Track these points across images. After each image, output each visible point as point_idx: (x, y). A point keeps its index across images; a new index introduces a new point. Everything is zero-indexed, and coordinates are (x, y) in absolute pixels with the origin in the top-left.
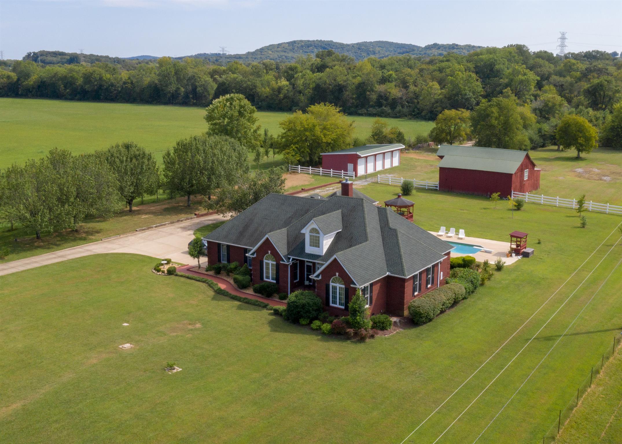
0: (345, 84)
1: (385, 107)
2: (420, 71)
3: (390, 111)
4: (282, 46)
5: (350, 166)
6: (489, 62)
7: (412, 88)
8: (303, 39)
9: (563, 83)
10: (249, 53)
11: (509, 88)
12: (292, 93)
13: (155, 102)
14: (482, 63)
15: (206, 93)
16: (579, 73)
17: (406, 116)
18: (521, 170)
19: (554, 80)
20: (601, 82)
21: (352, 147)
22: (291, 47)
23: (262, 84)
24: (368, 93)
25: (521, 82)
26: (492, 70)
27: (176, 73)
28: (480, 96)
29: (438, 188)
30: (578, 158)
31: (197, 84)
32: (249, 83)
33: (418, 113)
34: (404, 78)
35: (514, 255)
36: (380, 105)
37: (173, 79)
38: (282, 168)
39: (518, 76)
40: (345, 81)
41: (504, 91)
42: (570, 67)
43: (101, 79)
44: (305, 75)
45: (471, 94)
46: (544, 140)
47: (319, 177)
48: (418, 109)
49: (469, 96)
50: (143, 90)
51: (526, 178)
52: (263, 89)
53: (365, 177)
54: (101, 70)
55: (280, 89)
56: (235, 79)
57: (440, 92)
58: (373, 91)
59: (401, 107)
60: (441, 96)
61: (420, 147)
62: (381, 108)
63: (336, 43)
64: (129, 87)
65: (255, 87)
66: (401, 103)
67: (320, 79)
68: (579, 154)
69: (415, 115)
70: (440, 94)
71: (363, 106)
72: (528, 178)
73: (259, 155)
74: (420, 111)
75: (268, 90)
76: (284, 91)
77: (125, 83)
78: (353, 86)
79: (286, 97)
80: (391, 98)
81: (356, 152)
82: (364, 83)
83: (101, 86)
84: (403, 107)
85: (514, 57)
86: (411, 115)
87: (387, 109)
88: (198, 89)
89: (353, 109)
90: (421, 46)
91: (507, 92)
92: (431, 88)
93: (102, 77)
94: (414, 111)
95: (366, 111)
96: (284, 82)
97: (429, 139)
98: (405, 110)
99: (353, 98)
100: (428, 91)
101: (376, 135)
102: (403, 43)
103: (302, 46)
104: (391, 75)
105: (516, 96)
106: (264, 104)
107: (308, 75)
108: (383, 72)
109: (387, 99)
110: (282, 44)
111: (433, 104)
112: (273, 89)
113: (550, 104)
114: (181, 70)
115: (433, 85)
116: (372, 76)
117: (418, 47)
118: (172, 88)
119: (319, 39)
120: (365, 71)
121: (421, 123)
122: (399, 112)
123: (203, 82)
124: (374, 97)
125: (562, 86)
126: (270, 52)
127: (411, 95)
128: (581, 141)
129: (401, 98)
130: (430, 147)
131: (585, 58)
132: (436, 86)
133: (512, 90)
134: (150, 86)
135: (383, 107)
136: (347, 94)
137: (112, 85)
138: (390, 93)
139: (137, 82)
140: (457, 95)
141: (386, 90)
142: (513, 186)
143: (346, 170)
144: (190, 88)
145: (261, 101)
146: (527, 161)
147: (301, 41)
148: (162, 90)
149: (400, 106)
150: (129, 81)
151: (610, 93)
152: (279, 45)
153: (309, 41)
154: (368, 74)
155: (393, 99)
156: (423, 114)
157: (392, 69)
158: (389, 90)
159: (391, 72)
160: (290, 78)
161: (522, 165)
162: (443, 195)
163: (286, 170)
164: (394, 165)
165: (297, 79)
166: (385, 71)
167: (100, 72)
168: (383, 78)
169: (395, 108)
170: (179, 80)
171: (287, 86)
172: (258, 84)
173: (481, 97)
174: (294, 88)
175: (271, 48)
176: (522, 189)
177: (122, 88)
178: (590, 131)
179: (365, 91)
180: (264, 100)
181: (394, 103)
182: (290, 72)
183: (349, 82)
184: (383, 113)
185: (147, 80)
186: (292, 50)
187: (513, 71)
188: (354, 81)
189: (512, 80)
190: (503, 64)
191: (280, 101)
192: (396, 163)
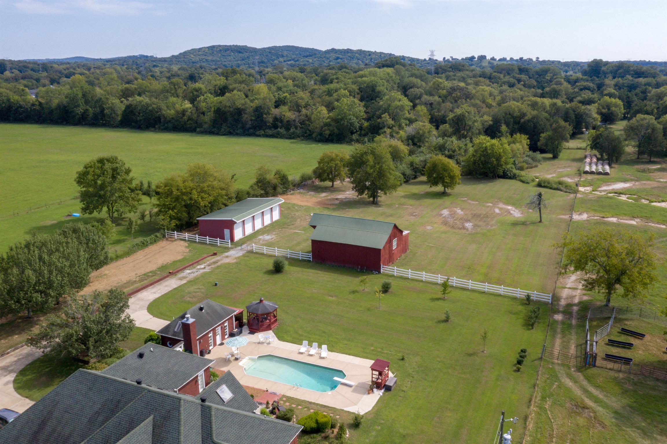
0: (243, 107)
1: (281, 129)
2: (311, 94)
3: (285, 132)
4: (203, 50)
5: (227, 232)
6: (371, 84)
7: (304, 111)
8: (221, 44)
9: (433, 102)
10: (173, 56)
11: (387, 114)
12: (196, 115)
13: (65, 123)
14: (365, 85)
15: (113, 115)
16: (445, 91)
17: (299, 137)
18: (390, 242)
19: (425, 99)
20: (463, 112)
21: (234, 200)
22: (211, 52)
23: (167, 107)
24: (265, 116)
25: (397, 107)
26: (373, 90)
27: (84, 95)
28: (363, 119)
29: (311, 259)
30: (443, 194)
31: (104, 106)
32: (154, 106)
33: (310, 135)
34: (297, 102)
35: (375, 390)
36: (275, 127)
37: (81, 102)
38: (156, 236)
39: (394, 102)
40: (243, 105)
41: (383, 116)
42: (438, 86)
43: (9, 100)
44: (206, 99)
45: (355, 119)
46: (415, 172)
47: (195, 245)
48: (310, 131)
49: (353, 121)
50: (51, 112)
51: (394, 247)
52: (168, 111)
53: (242, 242)
54: (8, 91)
55: (184, 112)
56: (140, 102)
57: (328, 115)
58: (269, 114)
59: (294, 129)
60: (329, 120)
61: (304, 185)
62: (277, 130)
63: (250, 48)
64: (37, 108)
65: (160, 109)
66: (294, 125)
67: (221, 103)
68: (445, 190)
69: (307, 136)
70: (328, 118)
71: (260, 128)
72: (397, 246)
73: (132, 223)
74: (311, 133)
75: (174, 112)
76: (188, 114)
77: (33, 105)
78: (251, 109)
79: (190, 119)
80: (285, 120)
81: (232, 218)
82: (261, 107)
83: (10, 107)
84: (296, 128)
85: (392, 77)
86: (303, 136)
87: (282, 131)
88: (105, 112)
89: (251, 131)
90: (322, 50)
91: (385, 117)
92: (320, 112)
93: (10, 99)
94: (306, 133)
95: (263, 132)
96: (188, 105)
97: (313, 176)
98: (298, 131)
99: (251, 120)
100: (317, 116)
101: (260, 183)
102: (307, 47)
103: (221, 50)
104: (286, 97)
105: (392, 120)
106: (170, 125)
107: (210, 98)
108: (279, 94)
109: (281, 121)
110: (202, 48)
111: (322, 127)
112: (177, 112)
113: (421, 132)
114: (88, 92)
115: (322, 110)
116: (268, 100)
117: (319, 51)
118: (80, 110)
119: (235, 44)
120: (262, 96)
121: (311, 146)
122: (293, 133)
123: (110, 105)
124: (270, 119)
125: (431, 104)
126: (192, 56)
127: (303, 118)
128: (447, 180)
129: (294, 121)
130: (315, 184)
131: (451, 69)
132: (324, 111)
133: (389, 115)
134: (59, 107)
135: (279, 129)
136: (245, 117)
137: (21, 107)
138: (284, 116)
139: (47, 103)
140: (342, 119)
141: (281, 113)
142: (382, 259)
143: (222, 237)
144: (98, 110)
145: (167, 123)
146: (395, 230)
147: (220, 46)
148: (72, 112)
149: (293, 127)
150: (37, 103)
151: (470, 123)
152: (200, 49)
153: (226, 46)
154: (264, 99)
155: (288, 121)
156: (314, 136)
157: (287, 91)
158: (284, 113)
159: (286, 94)
160: (192, 101)
161: (390, 237)
162: (315, 269)
163: (162, 237)
164: (274, 220)
165: (199, 101)
166: (281, 93)
167: (7, 93)
168: (279, 99)
169: (290, 130)
170: (87, 102)
171: (191, 108)
172: (164, 107)
173: (363, 121)
174: (197, 110)
175: (193, 51)
176: (390, 260)
177: (31, 109)
178: (453, 171)
179: (262, 114)
180: (170, 121)
181: (288, 125)
182: (195, 93)
183: (247, 105)
184: (278, 134)
185: (55, 102)
186: (212, 54)
187: (390, 97)
188: (252, 104)
189: (389, 106)
190: (383, 85)
191: (185, 123)
192: (276, 216)
